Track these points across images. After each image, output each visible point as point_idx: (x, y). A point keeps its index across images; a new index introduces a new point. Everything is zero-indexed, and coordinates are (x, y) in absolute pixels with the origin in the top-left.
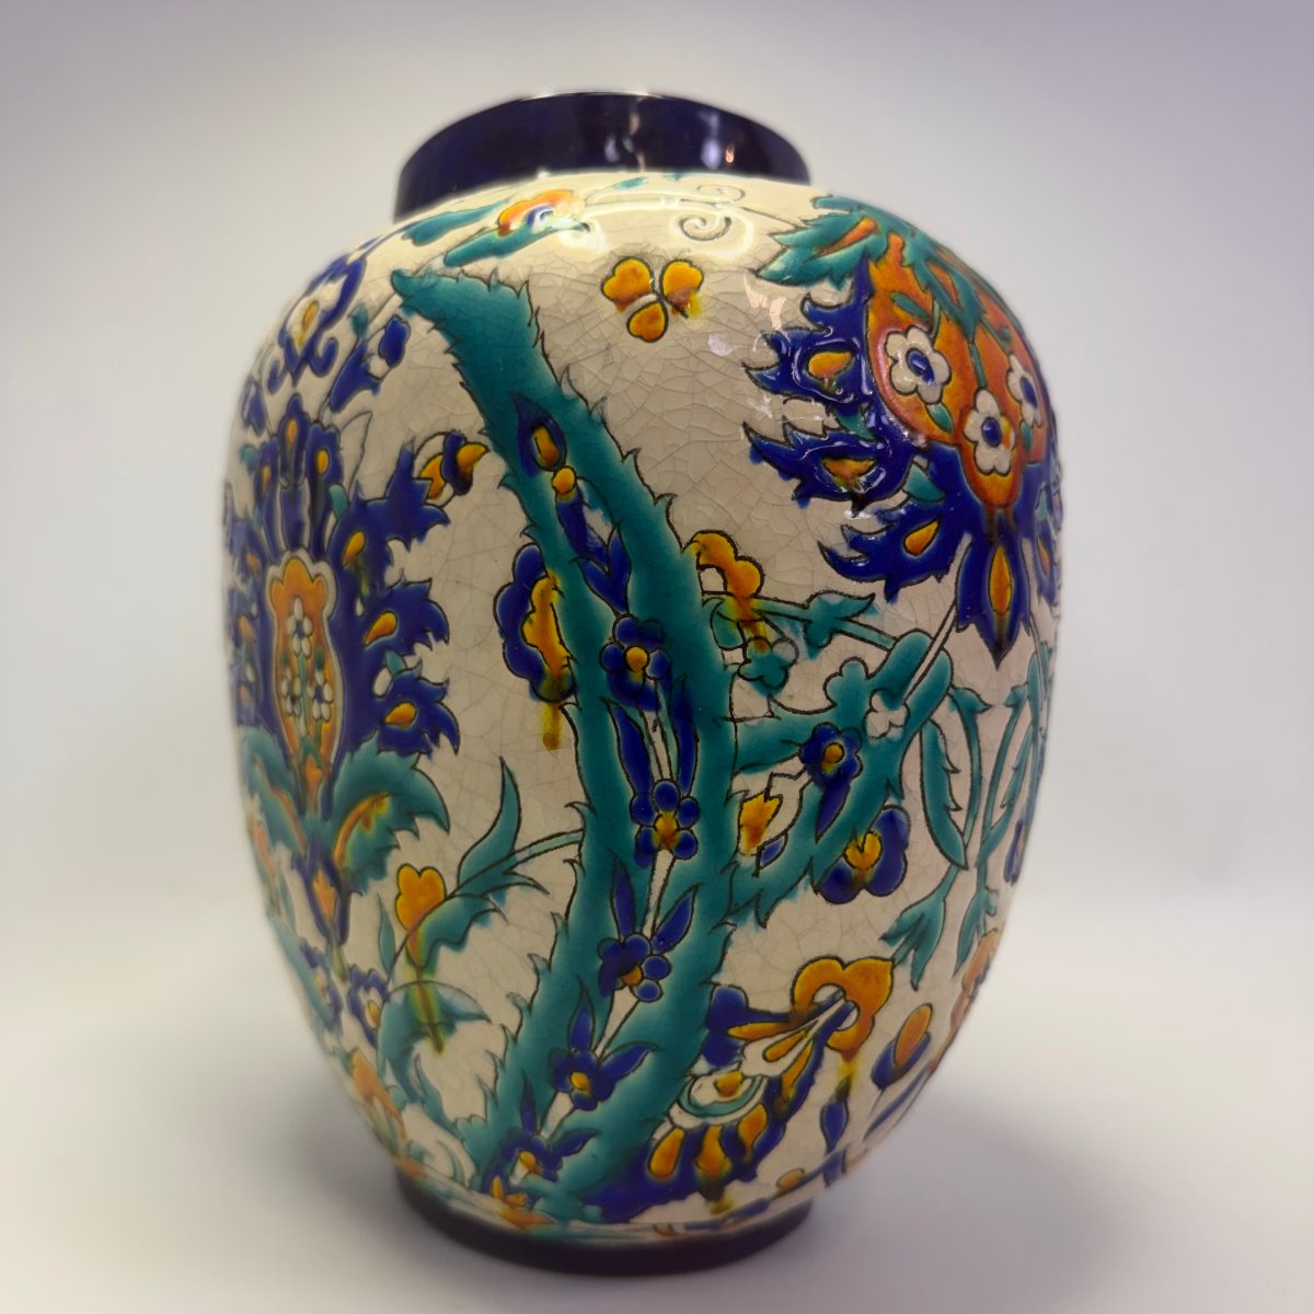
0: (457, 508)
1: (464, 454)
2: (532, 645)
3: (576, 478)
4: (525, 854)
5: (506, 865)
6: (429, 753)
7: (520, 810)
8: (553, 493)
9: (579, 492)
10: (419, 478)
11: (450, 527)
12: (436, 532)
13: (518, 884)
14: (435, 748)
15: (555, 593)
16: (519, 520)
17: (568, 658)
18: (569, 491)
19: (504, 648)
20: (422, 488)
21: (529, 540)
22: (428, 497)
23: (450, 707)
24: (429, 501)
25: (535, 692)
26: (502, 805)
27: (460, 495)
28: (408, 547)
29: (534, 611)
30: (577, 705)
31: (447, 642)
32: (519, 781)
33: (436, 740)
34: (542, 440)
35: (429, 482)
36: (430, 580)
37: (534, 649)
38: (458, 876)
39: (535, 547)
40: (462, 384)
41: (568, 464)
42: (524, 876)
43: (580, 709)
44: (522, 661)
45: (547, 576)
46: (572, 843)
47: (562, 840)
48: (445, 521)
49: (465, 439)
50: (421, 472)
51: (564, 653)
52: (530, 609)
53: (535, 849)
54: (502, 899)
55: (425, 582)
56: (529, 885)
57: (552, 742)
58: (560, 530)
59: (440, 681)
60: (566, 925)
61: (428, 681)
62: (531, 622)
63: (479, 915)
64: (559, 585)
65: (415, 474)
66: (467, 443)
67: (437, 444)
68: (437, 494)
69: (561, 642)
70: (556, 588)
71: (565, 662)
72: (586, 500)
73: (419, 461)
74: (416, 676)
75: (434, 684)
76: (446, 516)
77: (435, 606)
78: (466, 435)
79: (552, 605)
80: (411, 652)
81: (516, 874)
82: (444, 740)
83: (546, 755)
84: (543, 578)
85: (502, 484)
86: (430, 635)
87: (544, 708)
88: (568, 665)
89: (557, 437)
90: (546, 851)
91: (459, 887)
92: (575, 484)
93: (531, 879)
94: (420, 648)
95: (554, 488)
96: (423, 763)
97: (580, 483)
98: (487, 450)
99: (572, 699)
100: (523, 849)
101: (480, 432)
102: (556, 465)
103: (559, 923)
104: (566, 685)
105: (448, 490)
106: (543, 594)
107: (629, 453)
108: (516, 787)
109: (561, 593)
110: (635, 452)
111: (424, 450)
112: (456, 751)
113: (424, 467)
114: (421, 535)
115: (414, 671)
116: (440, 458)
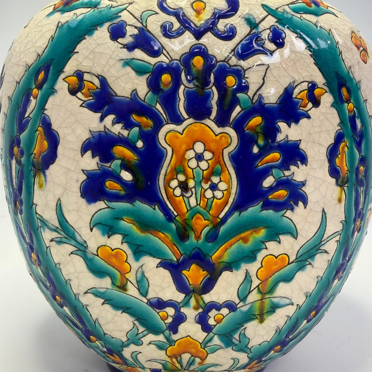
0: (313, 112)
1: (317, 92)
2: (338, 166)
3: (354, 107)
4: (325, 242)
5: (318, 247)
6: (292, 209)
7: (326, 226)
8: (348, 111)
9: (354, 111)
10: (296, 98)
11: (311, 120)
12: (304, 121)
13: (320, 253)
14: (295, 207)
15: (346, 148)
16: (338, 121)
17: (347, 170)
18: (352, 111)
19: (329, 167)
20: (298, 103)
21: (340, 128)
22: (300, 107)
23: (305, 191)
24: (301, 108)
25: (337, 184)
26: (320, 225)
27: (315, 107)
28: (289, 126)
29: (340, 154)
30: (347, 187)
31: (306, 165)
32: (327, 216)
33: (297, 204)
34: (344, 91)
35: (301, 100)
36: (300, 140)
37: (338, 168)
38: (297, 255)
39: (342, 130)
40: (315, 64)
41: (352, 101)
42: (323, 250)
43: (348, 188)
44: (334, 172)
45: (344, 141)
46: (338, 235)
47: (337, 234)
48: (309, 117)
49: (317, 86)
50: (297, 96)
51: (347, 169)
52: (339, 153)
53: (328, 239)
54: (313, 260)
55: (298, 141)
56: (323, 252)
57: (340, 201)
58: (349, 125)
59: (303, 181)
60: (331, 263)
61: (296, 181)
62: (339, 158)
63: (301, 268)
64: (347, 145)
65: (294, 96)
66: (318, 88)
67: (305, 86)
68: (305, 106)
69: (346, 165)
70: (347, 146)
71: (346, 172)
72: (356, 115)
73: (296, 91)
74: (290, 179)
75: (299, 182)
76: (309, 115)
77: (302, 151)
78: (318, 84)
79: (345, 152)
80: (288, 169)
81: (321, 249)
82: (301, 204)
83: (338, 205)
84: (343, 142)
85: (332, 106)
86: (299, 162)
87: (339, 189)
88: (347, 173)
89: (349, 91)
90: (331, 239)
91: (296, 259)
92: (353, 109)
93: (325, 250)
94: (293, 168)
95: (348, 109)
96: (289, 213)
97: (355, 109)
98: (326, 92)
99: (346, 185)
100: (325, 240)
101: (324, 84)
102: (348, 101)
103: (329, 262)
104: (345, 180)
105: (310, 105)
106: (343, 148)
107: (365, 100)
108: (326, 218)
109: (348, 147)
110: (366, 100)
111: (299, 87)
112: (305, 208)
113: (299, 94)
114: (297, 121)
115: (289, 177)
116: (306, 91)
